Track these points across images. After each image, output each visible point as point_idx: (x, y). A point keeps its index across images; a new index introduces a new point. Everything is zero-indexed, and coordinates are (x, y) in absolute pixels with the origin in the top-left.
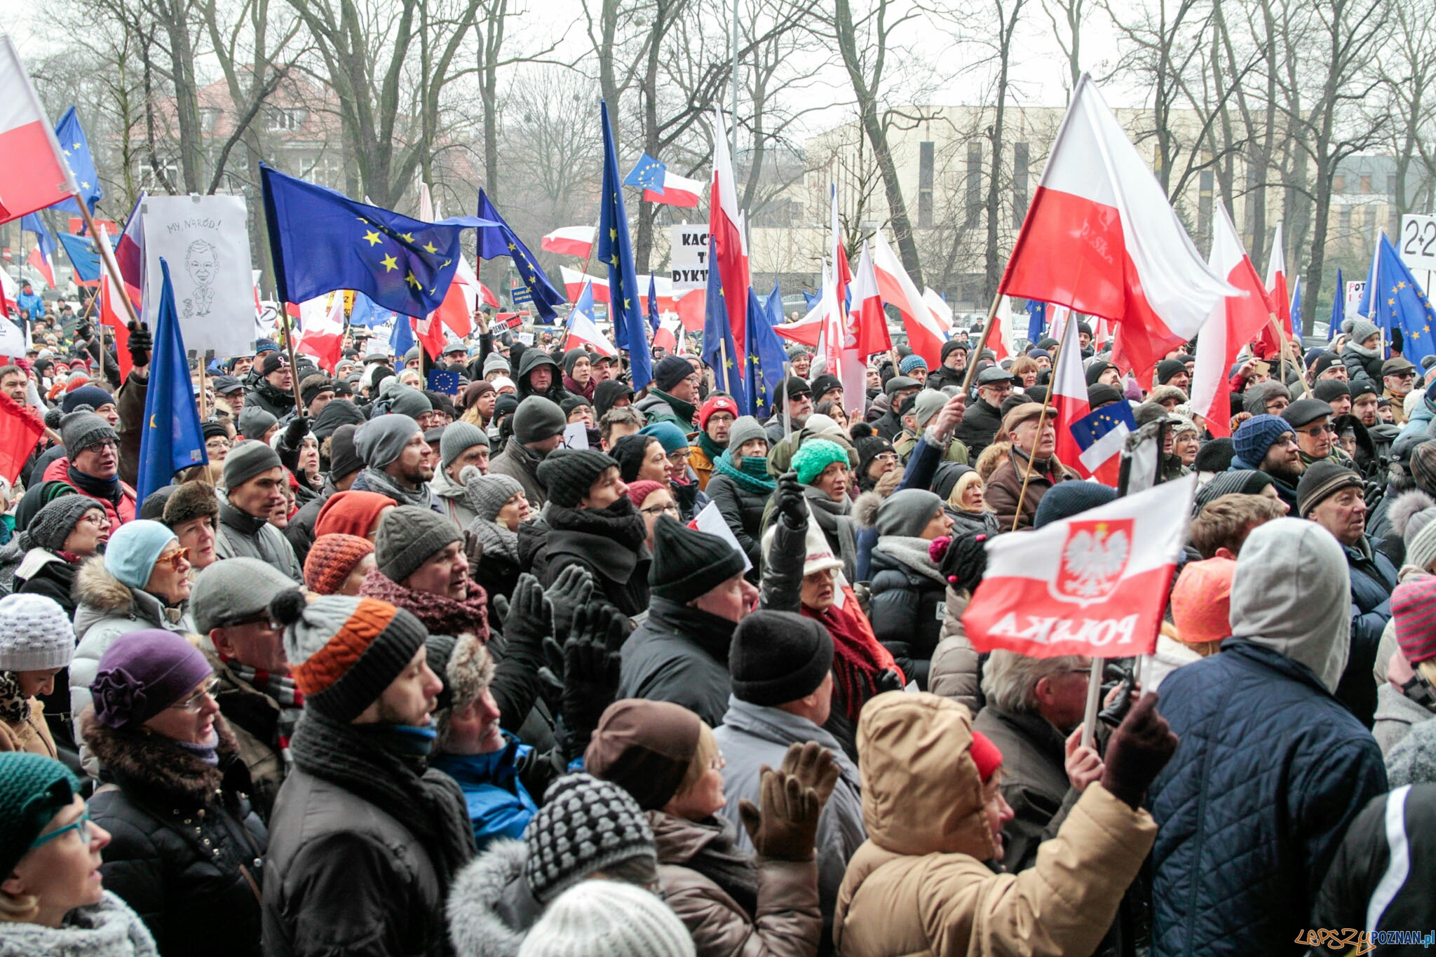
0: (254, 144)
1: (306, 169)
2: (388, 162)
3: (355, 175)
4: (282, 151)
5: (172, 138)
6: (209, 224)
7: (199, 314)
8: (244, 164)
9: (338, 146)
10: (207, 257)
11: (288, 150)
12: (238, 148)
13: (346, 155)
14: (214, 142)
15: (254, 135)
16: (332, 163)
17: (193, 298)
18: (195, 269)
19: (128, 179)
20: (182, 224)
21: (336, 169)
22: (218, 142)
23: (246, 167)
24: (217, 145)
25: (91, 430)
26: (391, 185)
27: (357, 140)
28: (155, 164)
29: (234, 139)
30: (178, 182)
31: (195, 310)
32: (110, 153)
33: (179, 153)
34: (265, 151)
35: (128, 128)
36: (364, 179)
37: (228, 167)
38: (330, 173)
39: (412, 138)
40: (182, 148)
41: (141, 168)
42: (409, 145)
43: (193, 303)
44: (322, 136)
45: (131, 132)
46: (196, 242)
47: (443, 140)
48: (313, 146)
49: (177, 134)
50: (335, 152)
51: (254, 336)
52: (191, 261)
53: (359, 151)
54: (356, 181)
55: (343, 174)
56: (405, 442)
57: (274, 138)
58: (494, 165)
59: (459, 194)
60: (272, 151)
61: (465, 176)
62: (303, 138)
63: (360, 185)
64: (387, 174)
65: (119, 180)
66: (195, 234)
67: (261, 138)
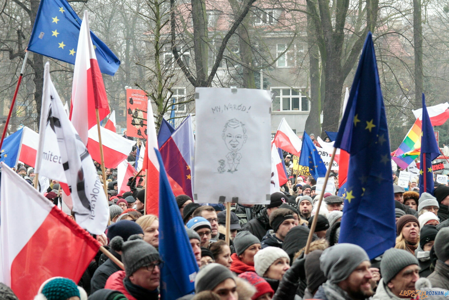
0: (245, 36)
1: (281, 52)
2: (341, 46)
3: (317, 55)
4: (263, 39)
5: (187, 33)
6: (241, 108)
7: (229, 171)
8: (236, 50)
9: (304, 34)
10: (239, 131)
11: (268, 39)
12: (234, 39)
13: (310, 42)
14: (217, 34)
15: (245, 29)
16: (299, 47)
17: (226, 160)
18: (229, 139)
19: (157, 64)
20: (222, 108)
21: (302, 51)
22: (218, 34)
23: (238, 52)
24: (219, 37)
25: (147, 254)
26: (343, 62)
27: (318, 31)
28: (175, 52)
29: (231, 33)
30: (190, 64)
31: (227, 168)
32: (144, 44)
33: (192, 43)
34: (252, 41)
35: (159, 29)
36: (323, 59)
37: (226, 53)
38: (298, 56)
39: (358, 28)
40: (194, 40)
41: (166, 54)
42: (356, 33)
43: (226, 163)
44: (293, 28)
45: (161, 32)
46: (231, 120)
47: (381, 28)
48: (286, 35)
49: (191, 30)
50: (302, 39)
51: (269, 190)
52: (226, 133)
53: (320, 39)
54: (317, 60)
55: (308, 56)
56: (353, 268)
57: (259, 30)
58: (421, 46)
59: (393, 68)
60: (258, 40)
61: (398, 54)
62: (279, 30)
63: (320, 63)
64: (340, 54)
65: (150, 64)
66: (231, 114)
67: (250, 31)
